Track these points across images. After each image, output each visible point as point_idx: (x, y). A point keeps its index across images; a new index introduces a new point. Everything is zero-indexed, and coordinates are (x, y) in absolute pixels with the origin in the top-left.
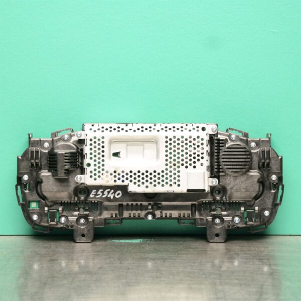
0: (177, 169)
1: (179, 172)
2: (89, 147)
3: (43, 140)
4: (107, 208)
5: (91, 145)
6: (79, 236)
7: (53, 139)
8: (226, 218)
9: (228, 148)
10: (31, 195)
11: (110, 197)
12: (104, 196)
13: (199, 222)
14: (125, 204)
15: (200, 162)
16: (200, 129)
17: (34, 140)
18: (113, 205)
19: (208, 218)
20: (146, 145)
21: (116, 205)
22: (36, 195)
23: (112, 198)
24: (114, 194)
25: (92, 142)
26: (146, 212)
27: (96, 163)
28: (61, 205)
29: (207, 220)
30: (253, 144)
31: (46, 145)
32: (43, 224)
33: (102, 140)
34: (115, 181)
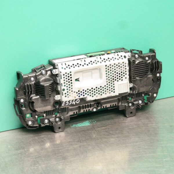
0: (113, 83)
1: (114, 84)
2: (63, 79)
3: (30, 76)
4: (71, 110)
5: (64, 78)
6: (57, 129)
7: (36, 75)
8: (135, 103)
9: (137, 64)
10: (27, 110)
11: (73, 104)
12: (70, 104)
13: (121, 107)
14: (81, 106)
15: (125, 77)
16: (123, 57)
17: (25, 78)
18: (75, 108)
19: (126, 104)
20: (93, 71)
21: (76, 108)
22: (30, 110)
23: (74, 104)
24: (75, 102)
25: (65, 76)
26: (93, 107)
27: (68, 88)
28: (45, 113)
29: (125, 105)
30: (147, 58)
31: (32, 79)
32: (35, 125)
33: (70, 74)
34: (79, 96)
